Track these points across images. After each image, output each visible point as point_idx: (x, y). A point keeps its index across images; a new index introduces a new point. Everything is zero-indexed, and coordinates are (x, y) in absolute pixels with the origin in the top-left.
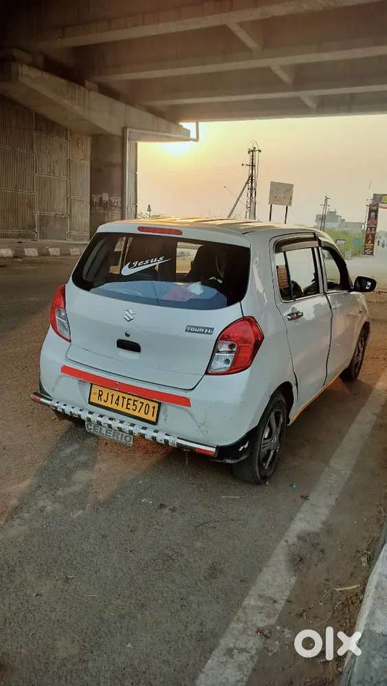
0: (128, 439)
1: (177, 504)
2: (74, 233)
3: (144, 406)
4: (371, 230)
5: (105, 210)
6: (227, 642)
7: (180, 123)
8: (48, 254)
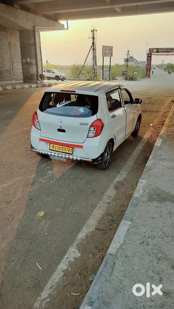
0: (64, 159)
1: (81, 177)
2: (15, 77)
3: (68, 149)
4: (149, 66)
5: (29, 66)
6: (99, 205)
7: (59, 21)
8: (6, 89)
